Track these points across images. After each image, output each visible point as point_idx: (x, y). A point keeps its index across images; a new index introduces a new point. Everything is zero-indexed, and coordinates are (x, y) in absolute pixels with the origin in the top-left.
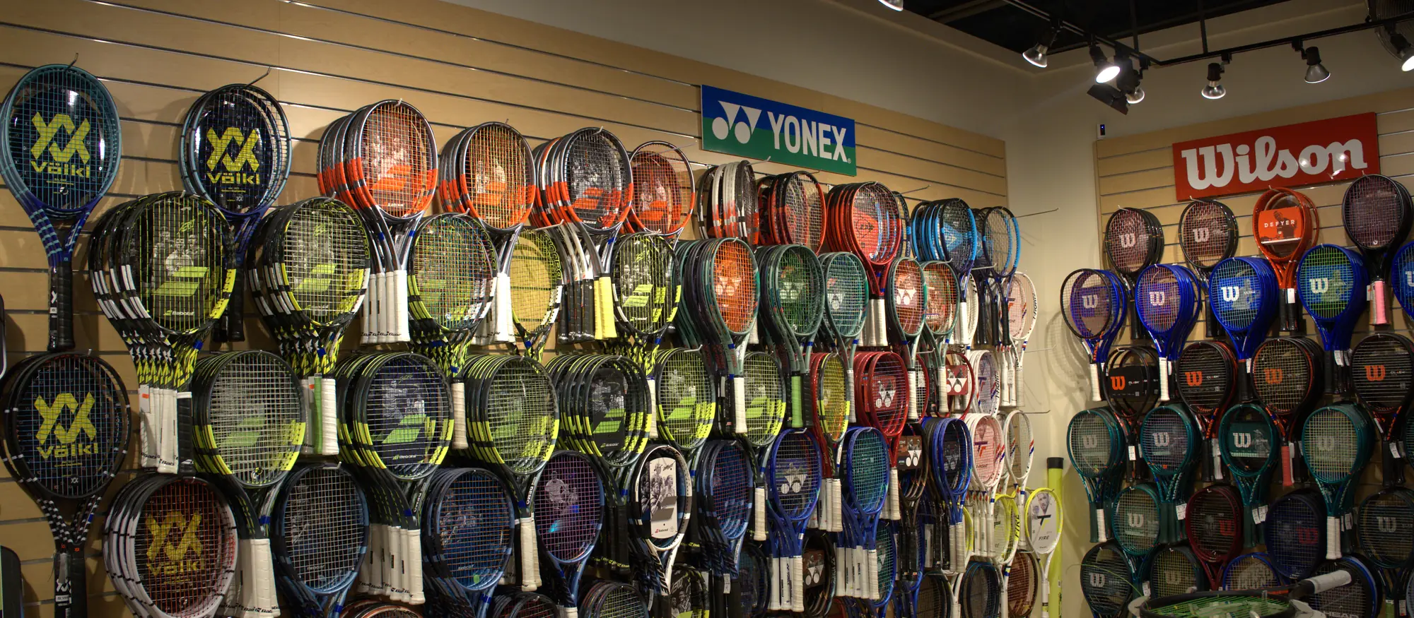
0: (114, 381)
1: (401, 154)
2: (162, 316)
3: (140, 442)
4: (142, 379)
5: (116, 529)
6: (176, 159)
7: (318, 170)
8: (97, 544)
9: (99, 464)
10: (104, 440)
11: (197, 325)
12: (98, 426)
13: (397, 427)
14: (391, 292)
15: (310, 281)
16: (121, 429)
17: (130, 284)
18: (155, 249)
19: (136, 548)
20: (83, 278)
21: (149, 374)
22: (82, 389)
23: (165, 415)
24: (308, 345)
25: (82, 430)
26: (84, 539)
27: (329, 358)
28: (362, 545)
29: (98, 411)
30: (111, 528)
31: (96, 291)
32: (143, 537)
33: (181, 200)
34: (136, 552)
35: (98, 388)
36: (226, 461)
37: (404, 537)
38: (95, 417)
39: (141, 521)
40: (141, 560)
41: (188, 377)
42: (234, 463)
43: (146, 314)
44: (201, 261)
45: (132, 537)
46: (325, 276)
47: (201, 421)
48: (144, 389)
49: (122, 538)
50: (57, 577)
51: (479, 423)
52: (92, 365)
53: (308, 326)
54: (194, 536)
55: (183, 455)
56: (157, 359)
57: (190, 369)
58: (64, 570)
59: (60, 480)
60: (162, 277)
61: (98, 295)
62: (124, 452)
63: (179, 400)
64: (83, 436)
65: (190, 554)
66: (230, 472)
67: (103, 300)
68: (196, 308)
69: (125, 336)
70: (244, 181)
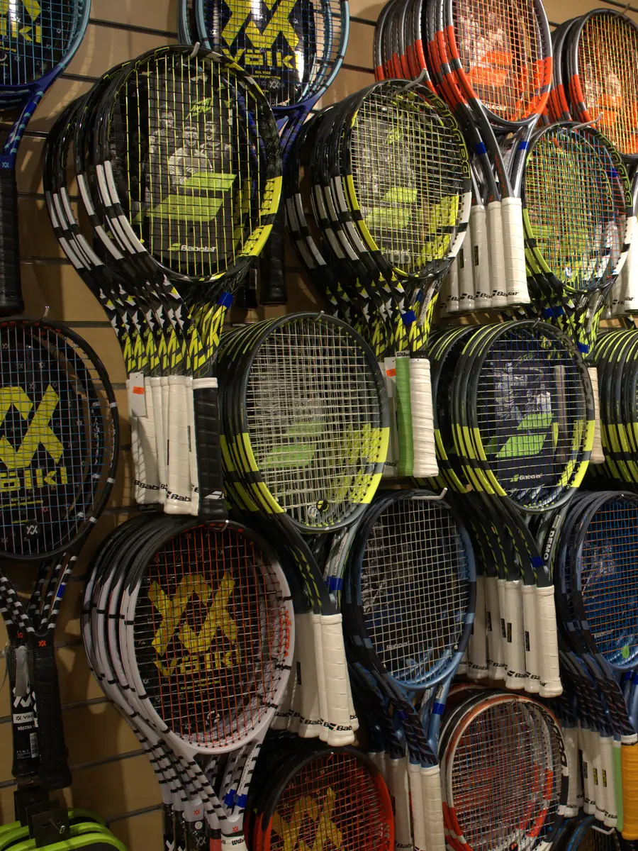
0: (88, 364)
1: (499, 36)
2: (166, 251)
3: (132, 465)
4: (132, 364)
5: (102, 607)
6: (174, 30)
7: (376, 62)
8: (73, 626)
9: (71, 502)
10: (77, 461)
11: (222, 269)
12: (66, 438)
13: (516, 432)
14: (498, 231)
15: (382, 211)
16: (102, 444)
17: (110, 195)
18: (151, 139)
19: (136, 636)
20: (36, 205)
21: (144, 355)
22: (37, 378)
23: (173, 418)
24: (385, 308)
25: (41, 446)
26: (51, 626)
27: (419, 327)
28: (467, 611)
29: (65, 414)
30: (93, 604)
31: (56, 225)
32: (146, 620)
33: (193, 62)
34: (136, 644)
35: (63, 377)
36: (272, 490)
37: (529, 598)
38: (60, 423)
39: (143, 593)
40: (144, 654)
41: (210, 352)
42: (284, 493)
43: (140, 245)
44: (227, 163)
45: (128, 623)
46: (403, 205)
47: (231, 429)
48: (136, 379)
49: (111, 622)
50: (12, 685)
51: (621, 426)
52: (53, 341)
53: (388, 277)
54: (225, 613)
55: (206, 486)
56: (157, 326)
57: (214, 338)
58: (24, 674)
59: (9, 529)
60: (165, 189)
61: (59, 232)
62: (110, 480)
63: (196, 392)
64: (42, 455)
65: (220, 642)
66: (281, 510)
67: (68, 239)
68: (221, 239)
69: (103, 296)
70: (279, 64)
